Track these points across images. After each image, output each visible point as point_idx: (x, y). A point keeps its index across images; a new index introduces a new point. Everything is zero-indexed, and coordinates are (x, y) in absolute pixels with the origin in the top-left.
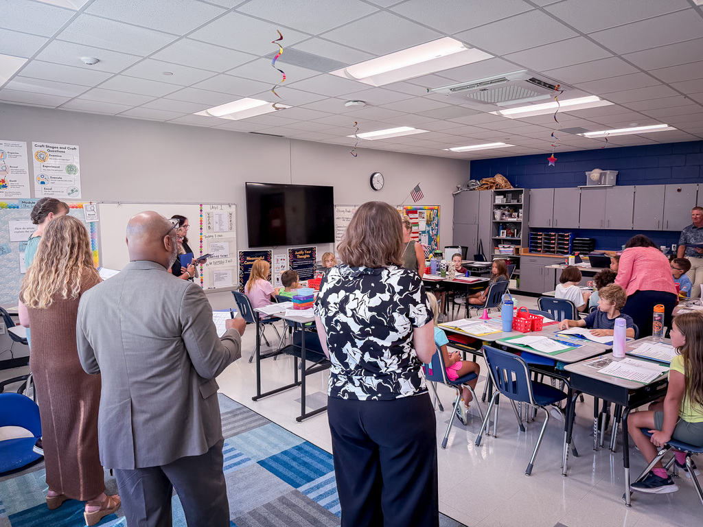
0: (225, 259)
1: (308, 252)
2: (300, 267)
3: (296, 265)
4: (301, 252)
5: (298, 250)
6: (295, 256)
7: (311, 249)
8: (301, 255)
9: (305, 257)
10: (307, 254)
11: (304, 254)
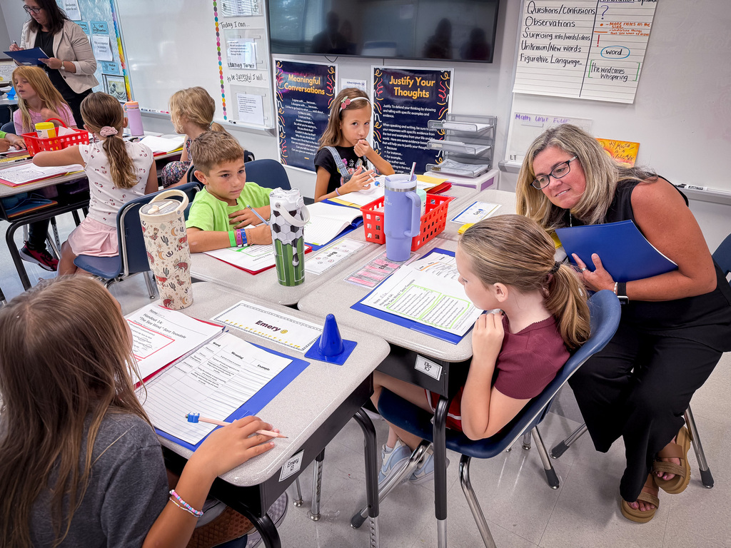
0: (253, 73)
1: (424, 83)
2: (399, 119)
3: (390, 112)
4: (406, 81)
5: (397, 75)
6: (390, 89)
7: (436, 75)
8: (404, 88)
9: (415, 95)
10: (422, 88)
11: (415, 88)
